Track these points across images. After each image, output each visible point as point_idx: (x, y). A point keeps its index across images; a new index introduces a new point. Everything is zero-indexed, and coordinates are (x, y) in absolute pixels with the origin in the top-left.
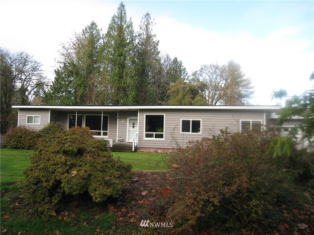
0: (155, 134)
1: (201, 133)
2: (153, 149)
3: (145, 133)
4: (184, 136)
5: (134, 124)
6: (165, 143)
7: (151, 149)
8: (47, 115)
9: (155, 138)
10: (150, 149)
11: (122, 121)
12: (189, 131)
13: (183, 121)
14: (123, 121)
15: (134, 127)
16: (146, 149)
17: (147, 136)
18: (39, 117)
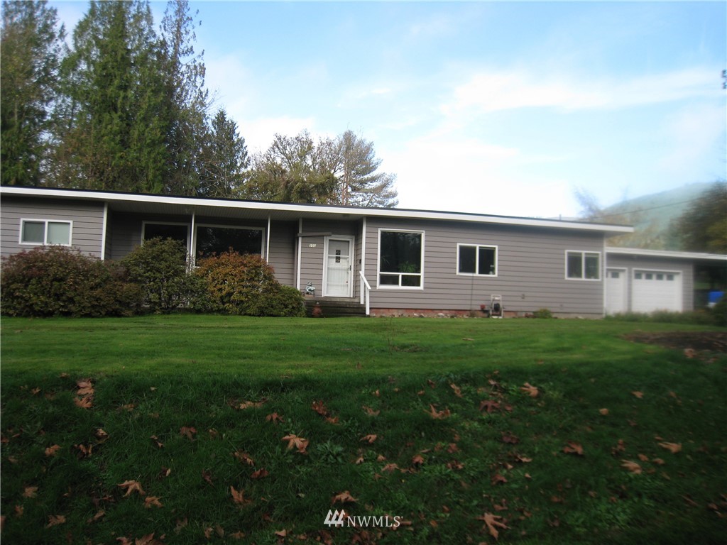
0: (403, 276)
1: (496, 275)
2: (396, 310)
3: (379, 273)
4: (475, 282)
5: (338, 252)
6: (423, 296)
7: (394, 310)
8: (97, 220)
9: (403, 284)
10: (390, 310)
11: (311, 245)
12: (474, 271)
13: (462, 249)
14: (314, 245)
15: (338, 259)
16: (381, 310)
17: (384, 280)
18: (69, 224)
